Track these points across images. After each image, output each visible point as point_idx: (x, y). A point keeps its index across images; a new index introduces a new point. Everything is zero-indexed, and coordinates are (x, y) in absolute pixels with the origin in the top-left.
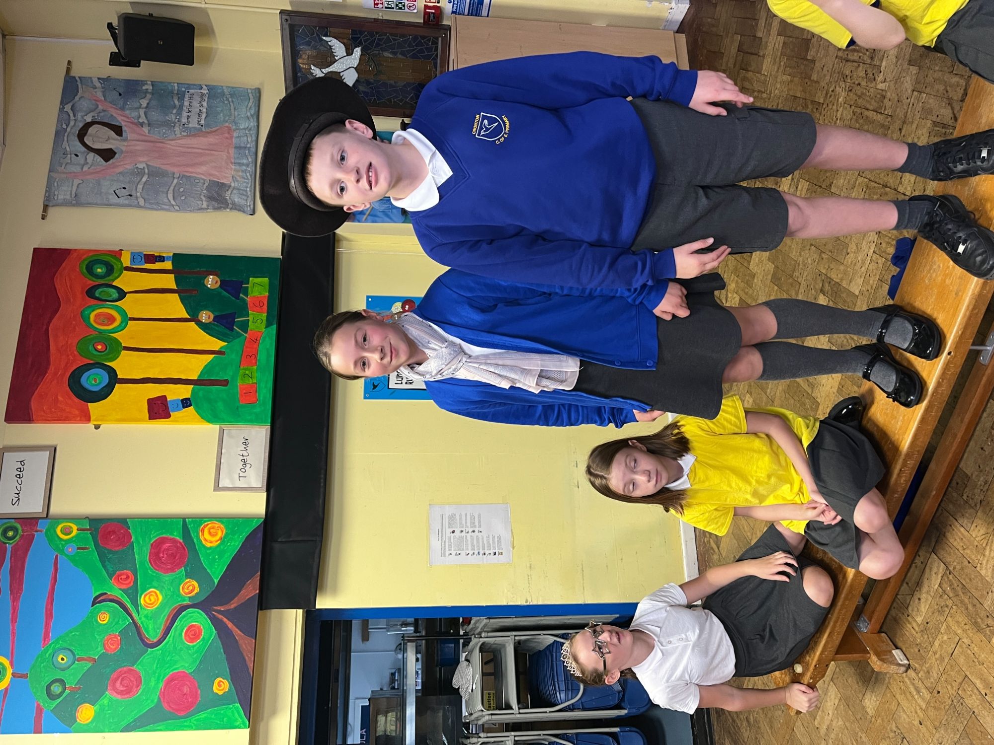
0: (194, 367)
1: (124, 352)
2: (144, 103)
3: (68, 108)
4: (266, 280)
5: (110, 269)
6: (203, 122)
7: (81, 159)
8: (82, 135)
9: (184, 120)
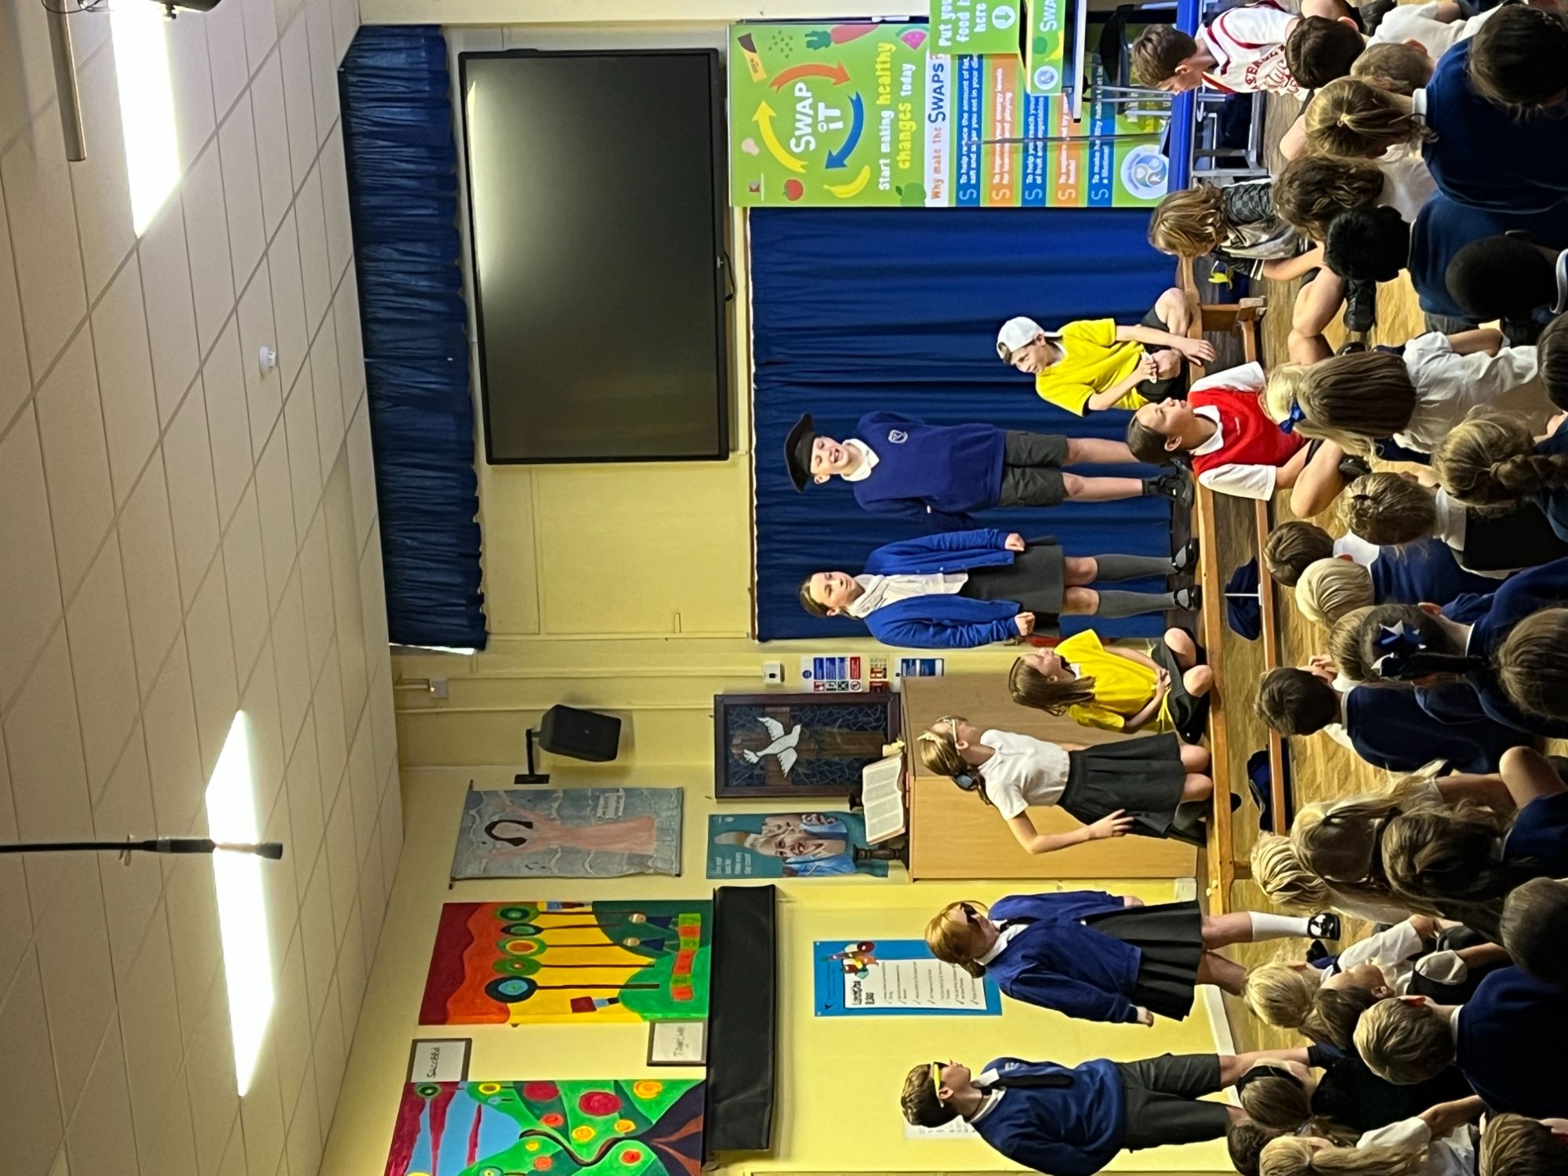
0: (623, 976)
1: (542, 969)
2: (555, 805)
3: (473, 812)
4: (698, 916)
5: (525, 914)
6: (620, 814)
7: (489, 846)
8: (489, 829)
9: (599, 814)
